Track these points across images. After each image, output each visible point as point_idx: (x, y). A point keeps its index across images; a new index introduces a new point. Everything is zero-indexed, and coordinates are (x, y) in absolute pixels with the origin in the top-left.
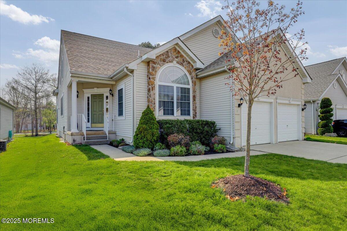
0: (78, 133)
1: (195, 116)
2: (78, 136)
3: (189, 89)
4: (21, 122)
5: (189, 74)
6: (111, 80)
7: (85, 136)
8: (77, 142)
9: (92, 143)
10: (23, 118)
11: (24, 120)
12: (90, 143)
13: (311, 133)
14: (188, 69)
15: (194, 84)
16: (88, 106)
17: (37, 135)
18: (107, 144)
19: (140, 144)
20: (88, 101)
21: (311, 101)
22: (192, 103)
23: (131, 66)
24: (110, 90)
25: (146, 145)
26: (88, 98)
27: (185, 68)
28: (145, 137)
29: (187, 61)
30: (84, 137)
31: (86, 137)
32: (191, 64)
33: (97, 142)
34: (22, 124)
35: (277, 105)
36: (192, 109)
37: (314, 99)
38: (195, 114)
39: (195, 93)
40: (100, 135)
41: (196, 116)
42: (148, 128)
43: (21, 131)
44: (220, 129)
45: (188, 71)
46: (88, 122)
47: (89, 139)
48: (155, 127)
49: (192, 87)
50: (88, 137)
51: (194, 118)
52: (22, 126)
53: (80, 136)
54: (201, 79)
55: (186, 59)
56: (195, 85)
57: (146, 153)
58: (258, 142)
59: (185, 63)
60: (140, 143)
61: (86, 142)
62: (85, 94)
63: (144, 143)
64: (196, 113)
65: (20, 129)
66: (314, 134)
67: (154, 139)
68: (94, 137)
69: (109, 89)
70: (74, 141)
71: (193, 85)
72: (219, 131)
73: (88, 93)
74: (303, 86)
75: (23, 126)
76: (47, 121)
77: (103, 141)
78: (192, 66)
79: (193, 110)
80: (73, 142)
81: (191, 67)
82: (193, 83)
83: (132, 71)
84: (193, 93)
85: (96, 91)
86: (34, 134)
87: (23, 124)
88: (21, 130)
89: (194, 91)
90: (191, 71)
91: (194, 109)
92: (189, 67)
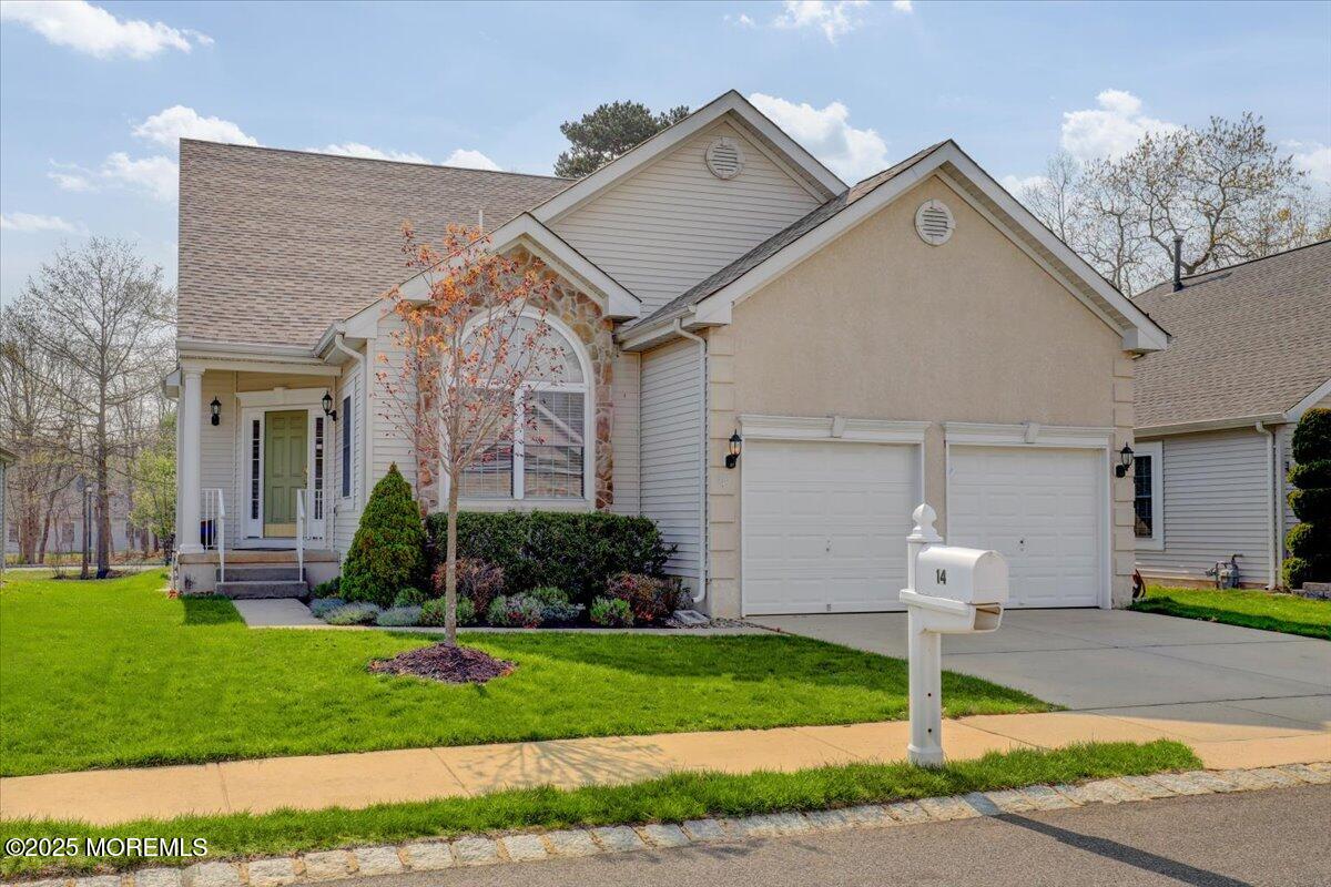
0: (202, 558)
1: (606, 495)
2: (200, 566)
3: (581, 396)
4: (43, 512)
5: (582, 340)
6: (319, 361)
7: (222, 567)
8: (197, 588)
9: (245, 592)
10: (54, 494)
11: (57, 502)
12: (235, 592)
13: (1262, 582)
14: (577, 320)
15: (605, 374)
16: (256, 455)
17: (103, 574)
18: (296, 597)
19: (355, 590)
20: (256, 435)
21: (1259, 426)
22: (594, 448)
23: (355, 329)
24: (327, 398)
25: (371, 592)
26: (256, 424)
27: (565, 318)
28: (369, 570)
29: (571, 294)
30: (218, 571)
31: (225, 571)
32: (593, 303)
33: (262, 588)
34: (47, 521)
35: (945, 455)
36: (593, 472)
37: (1270, 414)
38: (606, 490)
39: (607, 411)
40: (279, 566)
41: (609, 497)
42: (381, 540)
43: (42, 556)
44: (674, 550)
45: (577, 329)
46: (255, 516)
47: (234, 577)
48: (404, 535)
49: (593, 388)
50: (233, 571)
51: (599, 504)
52: (46, 530)
53: (209, 566)
54: (645, 352)
55: (570, 284)
56: (608, 380)
57: (355, 616)
58: (835, 603)
59: (566, 299)
60: (354, 586)
61: (224, 587)
62: (243, 410)
63: (364, 586)
64: (610, 487)
65: (38, 548)
66: (1277, 589)
67: (400, 577)
68: (255, 571)
69: (323, 392)
70: (188, 583)
71: (598, 382)
72: (674, 556)
73: (254, 406)
74: (1126, 367)
75: (51, 530)
76: (152, 512)
77: (283, 585)
78: (598, 310)
79: (598, 475)
80: (183, 587)
81: (589, 312)
82: (597, 371)
83: (362, 345)
84: (598, 412)
85: (281, 399)
86: (93, 568)
87: (52, 524)
88: (42, 550)
89: (604, 404)
90: (592, 328)
91: (602, 472)
92: (584, 315)
